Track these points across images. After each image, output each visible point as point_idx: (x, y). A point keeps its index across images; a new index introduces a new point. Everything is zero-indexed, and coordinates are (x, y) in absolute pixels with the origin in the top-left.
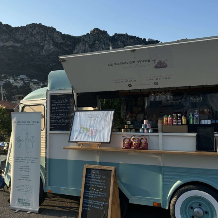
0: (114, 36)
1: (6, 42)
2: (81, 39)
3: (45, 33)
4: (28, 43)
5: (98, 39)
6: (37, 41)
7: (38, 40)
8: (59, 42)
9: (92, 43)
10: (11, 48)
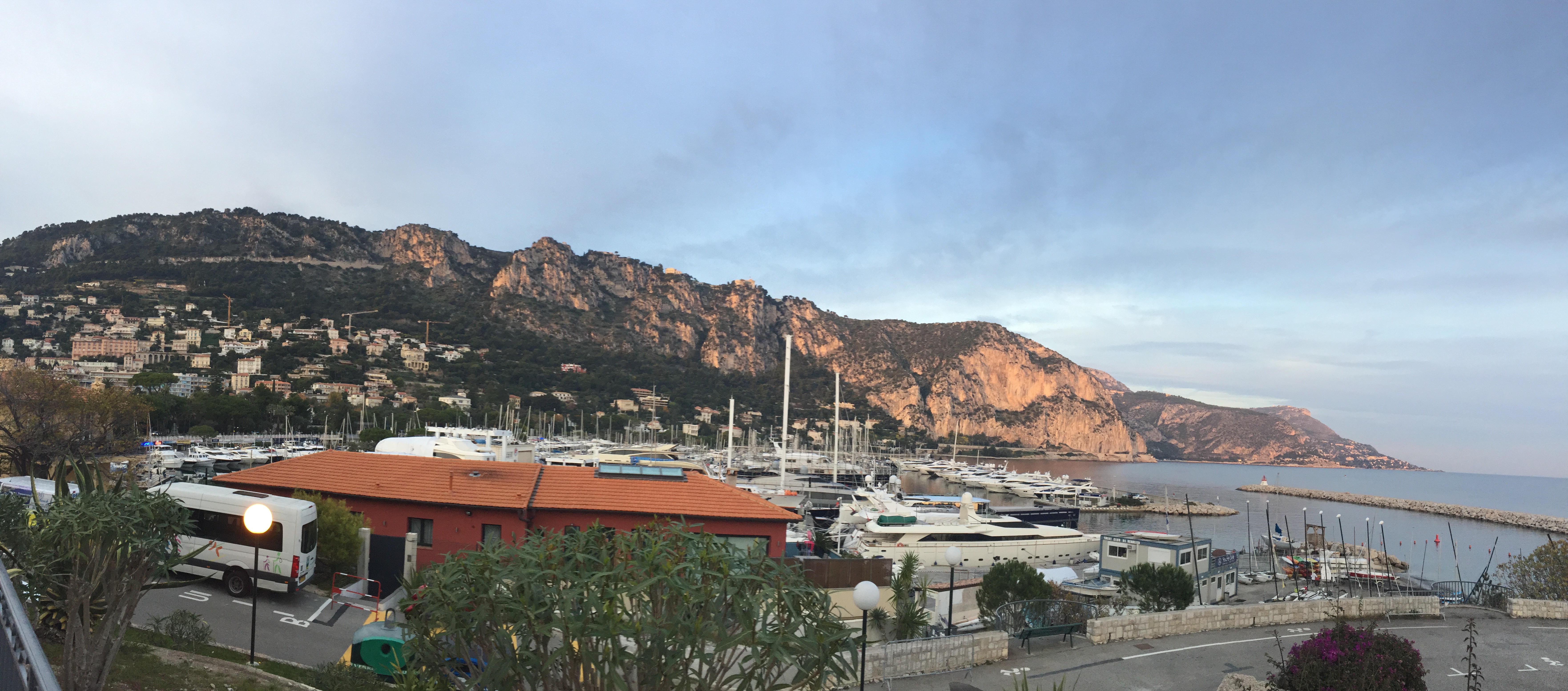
0: (586, 256)
1: (354, 260)
2: (512, 259)
3: (436, 243)
4: (398, 264)
5: (551, 259)
6: (418, 260)
7: (420, 258)
8: (464, 263)
9: (535, 267)
10: (363, 274)
